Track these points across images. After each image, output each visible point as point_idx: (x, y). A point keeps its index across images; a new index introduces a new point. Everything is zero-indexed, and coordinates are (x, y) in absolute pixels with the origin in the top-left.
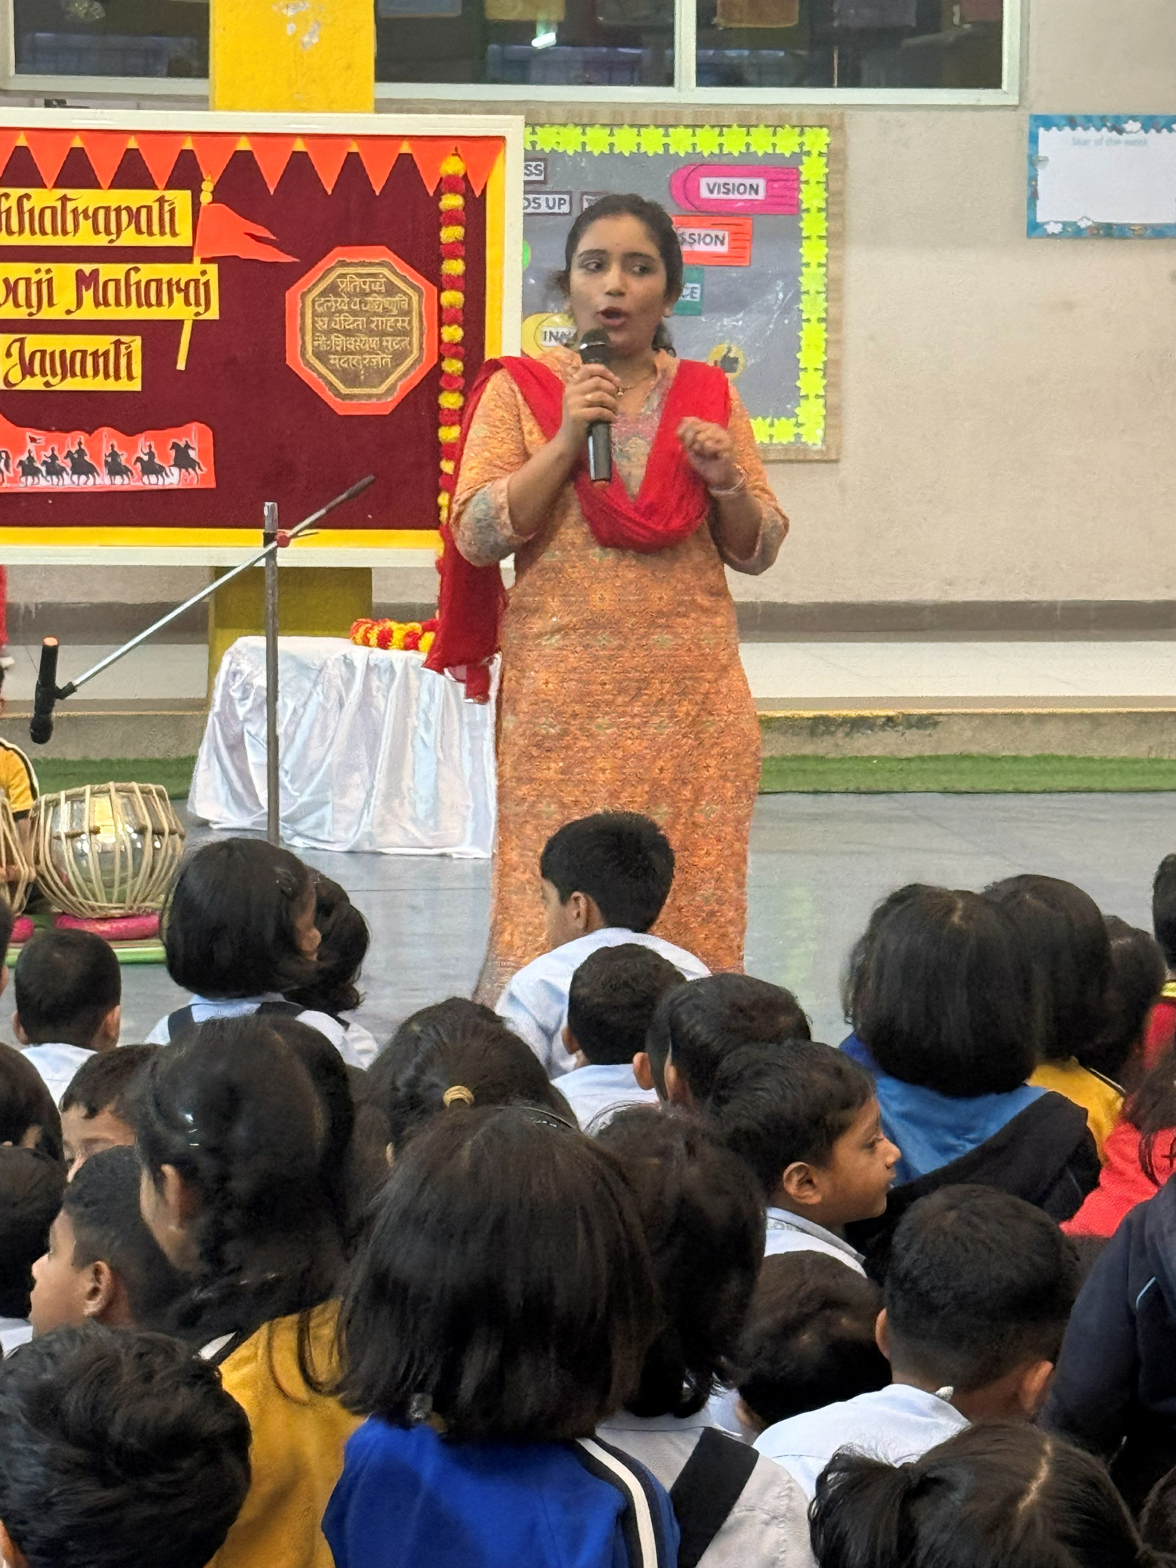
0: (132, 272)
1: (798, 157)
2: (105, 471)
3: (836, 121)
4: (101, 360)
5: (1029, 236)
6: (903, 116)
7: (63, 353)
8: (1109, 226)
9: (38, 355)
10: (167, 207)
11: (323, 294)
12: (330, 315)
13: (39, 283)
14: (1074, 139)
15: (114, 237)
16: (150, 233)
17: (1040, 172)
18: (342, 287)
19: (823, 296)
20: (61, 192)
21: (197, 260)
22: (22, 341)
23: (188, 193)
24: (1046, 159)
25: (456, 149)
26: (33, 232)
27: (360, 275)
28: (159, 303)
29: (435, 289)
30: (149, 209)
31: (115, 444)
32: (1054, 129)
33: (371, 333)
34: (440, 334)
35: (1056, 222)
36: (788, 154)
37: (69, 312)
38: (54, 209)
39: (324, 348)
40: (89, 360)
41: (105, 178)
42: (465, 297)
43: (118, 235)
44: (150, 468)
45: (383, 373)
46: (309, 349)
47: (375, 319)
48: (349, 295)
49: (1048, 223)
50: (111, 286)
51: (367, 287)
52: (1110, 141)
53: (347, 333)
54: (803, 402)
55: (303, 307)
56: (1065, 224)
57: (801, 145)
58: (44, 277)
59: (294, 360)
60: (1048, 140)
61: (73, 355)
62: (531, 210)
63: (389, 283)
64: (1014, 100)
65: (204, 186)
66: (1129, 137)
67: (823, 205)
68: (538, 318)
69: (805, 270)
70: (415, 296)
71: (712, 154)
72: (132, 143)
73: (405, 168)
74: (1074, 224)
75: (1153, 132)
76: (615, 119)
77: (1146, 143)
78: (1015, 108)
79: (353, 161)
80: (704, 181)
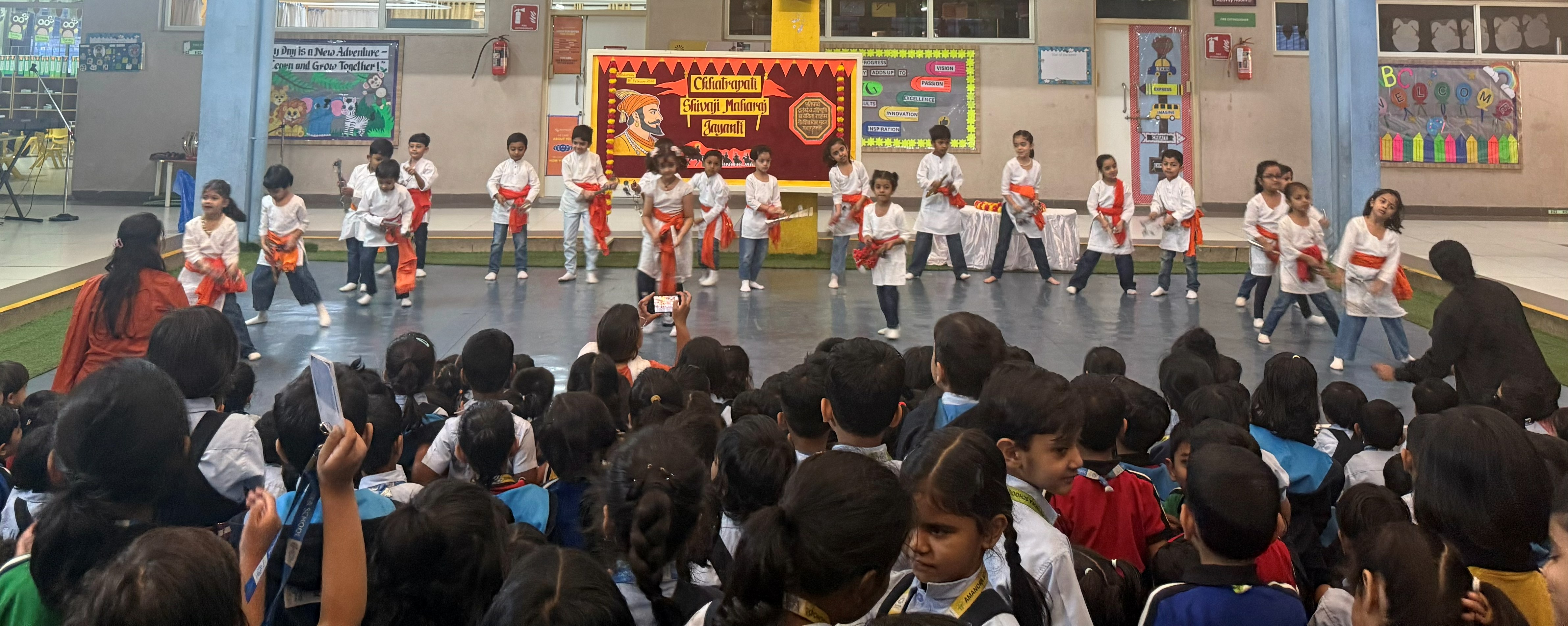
0: (743, 101)
1: (966, 58)
2: (734, 161)
3: (977, 48)
4: (733, 127)
5: (1039, 83)
7: (722, 125)
8: (1065, 80)
9: (714, 126)
10: (754, 81)
11: (801, 107)
12: (803, 113)
13: (715, 104)
14: (1052, 54)
16: (749, 88)
17: (1042, 64)
18: (807, 105)
19: (974, 101)
20: (722, 76)
21: (763, 97)
22: (709, 121)
23: (760, 76)
24: (1044, 60)
25: (841, 63)
26: (714, 88)
27: (812, 101)
28: (751, 110)
29: (835, 106)
30: (749, 81)
31: (737, 153)
32: (1046, 51)
33: (816, 119)
34: (837, 120)
36: (962, 58)
37: (724, 112)
39: (801, 124)
40: (730, 127)
41: (736, 72)
42: (845, 108)
43: (739, 89)
45: (819, 132)
46: (796, 124)
47: (817, 115)
48: (809, 107)
49: (1045, 80)
50: (737, 105)
51: (814, 105)
52: (1064, 55)
53: (808, 119)
54: (969, 134)
55: (794, 112)
56: (1050, 80)
58: (717, 102)
59: (792, 128)
60: (1044, 54)
61: (725, 125)
62: (883, 74)
63: (821, 104)
64: (1033, 42)
65: (765, 74)
66: (1070, 54)
67: (973, 73)
68: (885, 107)
69: (968, 93)
70: (829, 108)
71: (938, 58)
72: (744, 61)
73: (826, 68)
74: (1054, 80)
75: (1077, 52)
76: (908, 47)
77: (1075, 55)
78: (1034, 44)
79: (810, 67)
80: (936, 66)
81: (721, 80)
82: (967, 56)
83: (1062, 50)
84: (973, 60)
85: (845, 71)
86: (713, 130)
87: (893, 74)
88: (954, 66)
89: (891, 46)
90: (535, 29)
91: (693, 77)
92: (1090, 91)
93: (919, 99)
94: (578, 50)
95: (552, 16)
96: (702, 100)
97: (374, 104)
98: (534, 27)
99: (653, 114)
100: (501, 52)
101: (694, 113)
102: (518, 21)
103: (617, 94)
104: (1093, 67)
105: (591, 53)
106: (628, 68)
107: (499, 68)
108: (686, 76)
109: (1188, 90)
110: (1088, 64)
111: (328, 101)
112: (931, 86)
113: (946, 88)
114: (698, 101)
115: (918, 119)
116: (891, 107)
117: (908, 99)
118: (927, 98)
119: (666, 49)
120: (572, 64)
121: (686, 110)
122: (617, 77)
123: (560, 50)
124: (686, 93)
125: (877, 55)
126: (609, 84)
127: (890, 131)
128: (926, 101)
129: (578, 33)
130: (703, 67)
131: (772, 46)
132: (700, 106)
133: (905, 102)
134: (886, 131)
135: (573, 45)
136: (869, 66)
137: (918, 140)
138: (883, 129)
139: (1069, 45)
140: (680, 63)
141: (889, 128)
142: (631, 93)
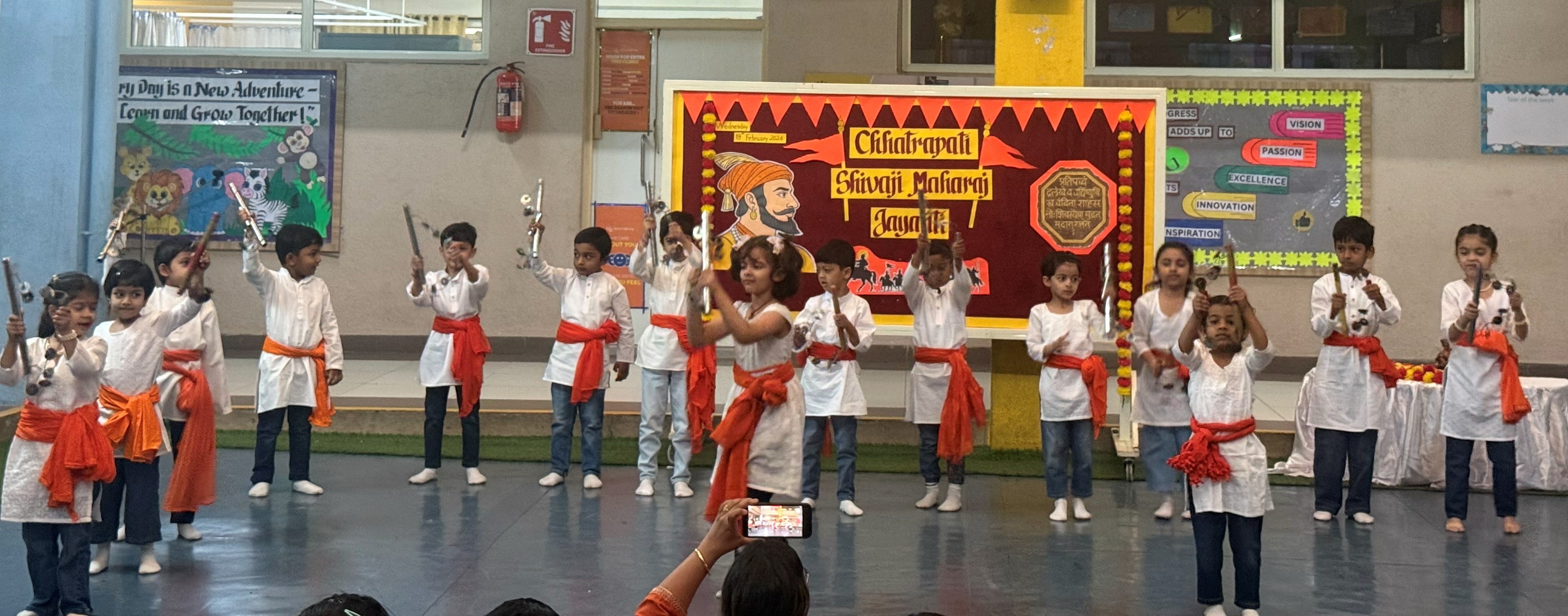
0: (945, 174)
1: (1345, 106)
3: (1366, 88)
5: (1482, 152)
6: (1406, 85)
7: (906, 218)
8: (1531, 147)
9: (892, 219)
10: (965, 138)
11: (1052, 186)
12: (1056, 198)
13: (894, 179)
14: (1508, 98)
15: (935, 154)
16: (955, 152)
17: (1489, 117)
18: (1062, 182)
19: (1360, 184)
20: (907, 130)
21: (981, 167)
22: (884, 211)
23: (976, 131)
24: (1492, 110)
25: (1128, 106)
26: (891, 152)
27: (1072, 176)
28: (959, 191)
29: (1115, 185)
30: (955, 139)
32: (1496, 92)
33: (1078, 208)
34: (1118, 210)
35: (1499, 145)
36: (1337, 105)
37: (909, 195)
38: (903, 139)
39: (1051, 217)
41: (931, 124)
42: (1133, 189)
43: (938, 153)
45: (1086, 231)
46: (1043, 217)
47: (1081, 201)
48: (1066, 187)
49: (1494, 145)
50: (933, 181)
51: (1076, 183)
52: (1530, 100)
53: (1065, 209)
55: (1040, 194)
56: (1504, 146)
57: (1345, 100)
58: (897, 176)
59: (1035, 224)
60: (1493, 99)
61: (912, 219)
62: (1189, 135)
63: (1089, 181)
64: (1472, 76)
65: (986, 126)
66: (1544, 97)
67: (1359, 134)
68: (1194, 194)
69: (1348, 169)
70: (1104, 188)
71: (1293, 105)
72: (946, 103)
73: (1099, 117)
74: (1510, 146)
75: (1557, 94)
76: (1238, 86)
77: (1552, 100)
78: (1473, 80)
79: (1069, 113)
80: (1289, 120)
81: (905, 137)
82: (1348, 102)
83: (1527, 90)
84: (1358, 109)
85: (1133, 121)
86: (892, 227)
87: (1209, 135)
88: (1322, 121)
89: (1206, 84)
90: (568, 51)
91: (854, 131)
93: (1257, 179)
94: (643, 89)
95: (598, 29)
96: (871, 173)
97: (299, 182)
98: (567, 47)
99: (781, 199)
100: (510, 92)
101: (855, 195)
102: (539, 38)
103: (718, 161)
105: (669, 87)
106: (736, 113)
107: (508, 119)
108: (841, 130)
111: (219, 175)
112: (1279, 156)
113: (1307, 159)
114: (862, 174)
115: (1254, 215)
116: (1204, 194)
117: (1236, 178)
118: (1271, 177)
119: (804, 81)
120: (633, 113)
121: (841, 190)
122: (717, 130)
123: (614, 89)
124: (841, 160)
125: (1191, 99)
126: (703, 142)
127: (1203, 237)
128: (1270, 184)
129: (643, 57)
130: (871, 114)
131: (996, 76)
132: (866, 183)
133: (1230, 185)
134: (1195, 236)
135: (636, 81)
136: (1180, 118)
137: (1255, 253)
138: (1189, 232)
139: (1540, 82)
140: (830, 105)
141: (1201, 232)
142: (743, 159)
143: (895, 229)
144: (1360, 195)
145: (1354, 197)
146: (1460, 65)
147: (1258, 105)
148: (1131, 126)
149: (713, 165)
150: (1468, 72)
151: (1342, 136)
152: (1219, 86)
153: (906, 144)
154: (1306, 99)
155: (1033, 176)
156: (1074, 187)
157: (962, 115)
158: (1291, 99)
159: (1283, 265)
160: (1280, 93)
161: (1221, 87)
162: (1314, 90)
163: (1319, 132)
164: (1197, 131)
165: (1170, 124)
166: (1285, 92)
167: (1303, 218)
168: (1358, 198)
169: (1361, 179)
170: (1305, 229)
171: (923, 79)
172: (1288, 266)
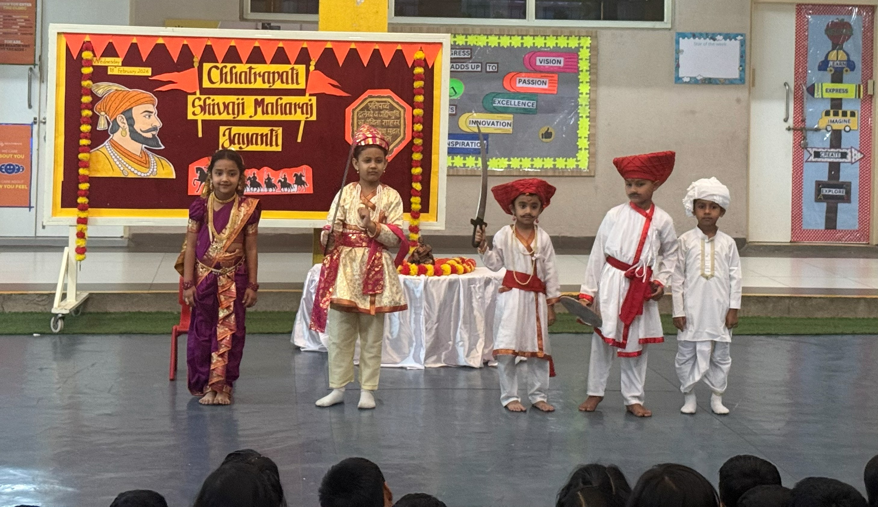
0: (279, 100)
1: (579, 48)
2: (265, 186)
3: (594, 35)
4: (264, 138)
5: (676, 82)
6: (622, 32)
7: (248, 134)
8: (710, 79)
9: (237, 136)
10: (295, 72)
11: (362, 109)
12: (365, 118)
13: (238, 104)
14: (695, 43)
15: (271, 85)
16: (287, 83)
17: (681, 57)
18: (371, 106)
19: (588, 107)
20: (249, 65)
21: (307, 94)
22: (230, 129)
23: (304, 66)
24: (683, 51)
25: (421, 48)
26: (236, 82)
27: (378, 102)
28: (290, 113)
29: (411, 108)
30: (287, 72)
31: (270, 174)
32: (686, 38)
33: (382, 126)
34: (413, 127)
35: (687, 77)
36: (573, 47)
37: (251, 117)
38: (246, 73)
40: (259, 137)
41: (268, 60)
42: (424, 111)
43: (273, 84)
44: (285, 184)
47: (384, 120)
48: (373, 110)
49: (683, 77)
50: (270, 106)
51: (381, 107)
52: (710, 44)
54: (579, 151)
55: (353, 116)
56: (691, 78)
57: (579, 44)
58: (241, 102)
60: (684, 44)
61: (252, 135)
62: (464, 70)
63: (391, 105)
64: (669, 26)
65: (311, 63)
66: (718, 42)
67: (588, 69)
68: (467, 115)
69: (580, 96)
70: (402, 111)
71: (541, 47)
72: (281, 45)
73: (399, 56)
74: (695, 78)
75: (728, 40)
76: (501, 32)
77: (725, 44)
78: (670, 29)
79: (376, 52)
80: (538, 58)
81: (248, 71)
82: (581, 45)
83: (708, 37)
84: (589, 50)
85: (425, 60)
86: (236, 141)
87: (479, 69)
88: (562, 59)
89: (478, 30)
91: (206, 66)
92: (742, 93)
93: (514, 103)
94: (30, 31)
96: (220, 99)
99: (147, 120)
101: (207, 117)
103: (95, 90)
104: (747, 61)
105: (53, 29)
106: (110, 51)
108: (196, 65)
109: (870, 92)
110: (742, 57)
112: (530, 86)
113: (551, 88)
114: (213, 100)
115: (511, 130)
116: (475, 114)
117: (499, 103)
118: (524, 101)
119: (164, 25)
120: (21, 50)
121: (196, 113)
122: (94, 64)
123: (5, 30)
124: (197, 89)
125: (466, 42)
126: (82, 74)
127: (473, 147)
128: (523, 106)
129: (30, 5)
130: (220, 52)
131: (320, 23)
132: (216, 107)
133: (494, 108)
134: (468, 147)
135: (24, 24)
136: (458, 56)
137: (512, 159)
138: (463, 144)
139: (718, 31)
140: (187, 45)
141: (472, 143)
142: (115, 88)
143: (239, 143)
144: (588, 115)
145: (584, 116)
146: (661, 18)
147: (515, 47)
148: (423, 63)
149: (90, 92)
150: (667, 23)
151: (577, 71)
152: (487, 32)
153: (248, 76)
154: (551, 42)
155: (348, 101)
156: (380, 110)
157: (293, 54)
158: (539, 42)
159: (532, 168)
160: (532, 38)
161: (488, 33)
162: (557, 36)
163: (559, 67)
164: (470, 66)
165: (453, 60)
166: (536, 37)
167: (547, 132)
168: (587, 117)
169: (589, 102)
170: (548, 140)
171: (260, 25)
172: (535, 168)
